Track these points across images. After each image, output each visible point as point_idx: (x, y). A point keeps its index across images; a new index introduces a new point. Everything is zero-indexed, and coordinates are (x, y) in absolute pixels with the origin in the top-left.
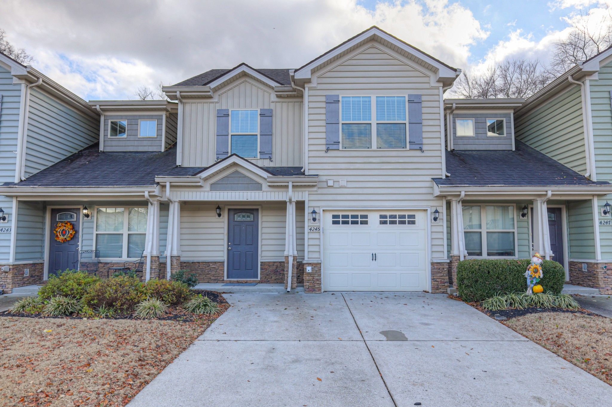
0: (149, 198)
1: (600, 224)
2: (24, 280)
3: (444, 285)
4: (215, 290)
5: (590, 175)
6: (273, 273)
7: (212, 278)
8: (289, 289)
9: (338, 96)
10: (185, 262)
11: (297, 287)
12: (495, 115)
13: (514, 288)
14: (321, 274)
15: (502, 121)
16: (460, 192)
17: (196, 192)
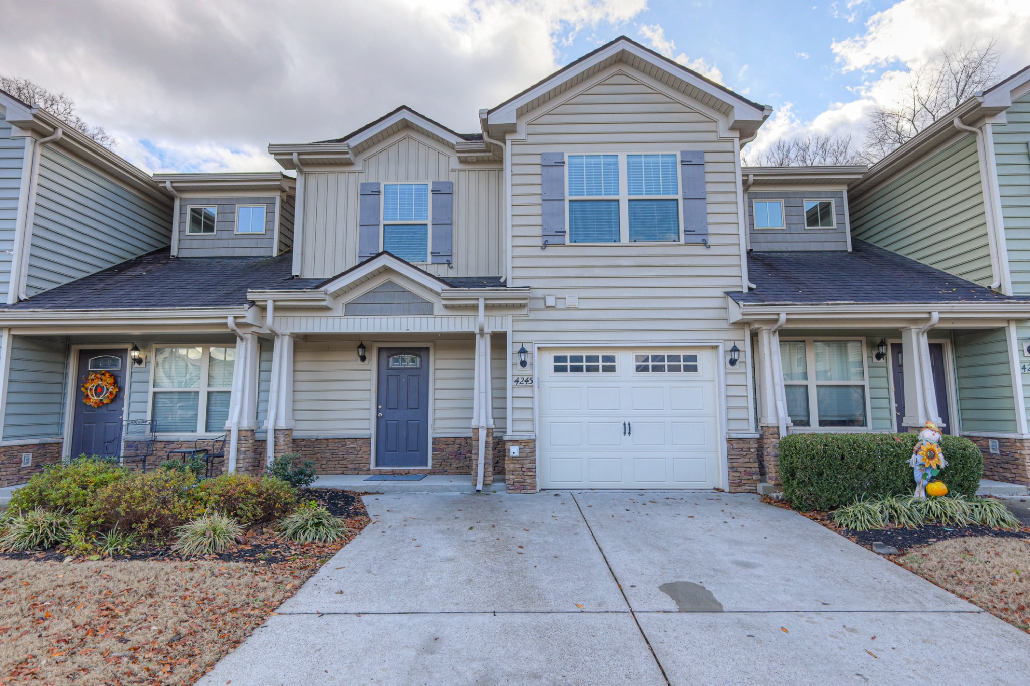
0: (235, 328)
1: (1023, 370)
2: (20, 473)
3: (751, 477)
4: (350, 489)
5: (1001, 285)
6: (453, 457)
7: (350, 466)
8: (480, 486)
9: (562, 154)
10: (304, 439)
11: (494, 481)
12: (818, 195)
13: (889, 487)
14: (535, 460)
15: (829, 204)
16: (778, 314)
17: (321, 317)
